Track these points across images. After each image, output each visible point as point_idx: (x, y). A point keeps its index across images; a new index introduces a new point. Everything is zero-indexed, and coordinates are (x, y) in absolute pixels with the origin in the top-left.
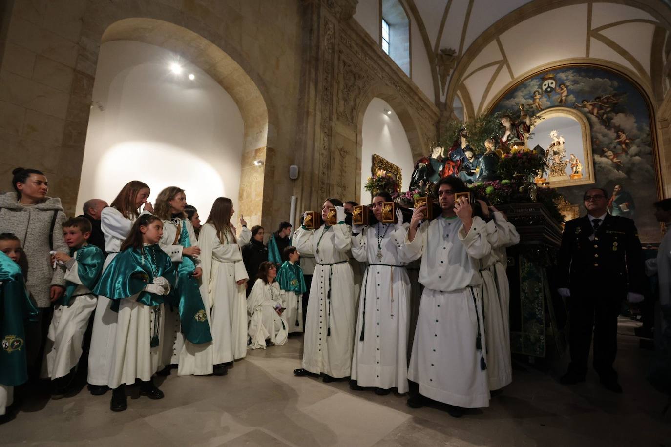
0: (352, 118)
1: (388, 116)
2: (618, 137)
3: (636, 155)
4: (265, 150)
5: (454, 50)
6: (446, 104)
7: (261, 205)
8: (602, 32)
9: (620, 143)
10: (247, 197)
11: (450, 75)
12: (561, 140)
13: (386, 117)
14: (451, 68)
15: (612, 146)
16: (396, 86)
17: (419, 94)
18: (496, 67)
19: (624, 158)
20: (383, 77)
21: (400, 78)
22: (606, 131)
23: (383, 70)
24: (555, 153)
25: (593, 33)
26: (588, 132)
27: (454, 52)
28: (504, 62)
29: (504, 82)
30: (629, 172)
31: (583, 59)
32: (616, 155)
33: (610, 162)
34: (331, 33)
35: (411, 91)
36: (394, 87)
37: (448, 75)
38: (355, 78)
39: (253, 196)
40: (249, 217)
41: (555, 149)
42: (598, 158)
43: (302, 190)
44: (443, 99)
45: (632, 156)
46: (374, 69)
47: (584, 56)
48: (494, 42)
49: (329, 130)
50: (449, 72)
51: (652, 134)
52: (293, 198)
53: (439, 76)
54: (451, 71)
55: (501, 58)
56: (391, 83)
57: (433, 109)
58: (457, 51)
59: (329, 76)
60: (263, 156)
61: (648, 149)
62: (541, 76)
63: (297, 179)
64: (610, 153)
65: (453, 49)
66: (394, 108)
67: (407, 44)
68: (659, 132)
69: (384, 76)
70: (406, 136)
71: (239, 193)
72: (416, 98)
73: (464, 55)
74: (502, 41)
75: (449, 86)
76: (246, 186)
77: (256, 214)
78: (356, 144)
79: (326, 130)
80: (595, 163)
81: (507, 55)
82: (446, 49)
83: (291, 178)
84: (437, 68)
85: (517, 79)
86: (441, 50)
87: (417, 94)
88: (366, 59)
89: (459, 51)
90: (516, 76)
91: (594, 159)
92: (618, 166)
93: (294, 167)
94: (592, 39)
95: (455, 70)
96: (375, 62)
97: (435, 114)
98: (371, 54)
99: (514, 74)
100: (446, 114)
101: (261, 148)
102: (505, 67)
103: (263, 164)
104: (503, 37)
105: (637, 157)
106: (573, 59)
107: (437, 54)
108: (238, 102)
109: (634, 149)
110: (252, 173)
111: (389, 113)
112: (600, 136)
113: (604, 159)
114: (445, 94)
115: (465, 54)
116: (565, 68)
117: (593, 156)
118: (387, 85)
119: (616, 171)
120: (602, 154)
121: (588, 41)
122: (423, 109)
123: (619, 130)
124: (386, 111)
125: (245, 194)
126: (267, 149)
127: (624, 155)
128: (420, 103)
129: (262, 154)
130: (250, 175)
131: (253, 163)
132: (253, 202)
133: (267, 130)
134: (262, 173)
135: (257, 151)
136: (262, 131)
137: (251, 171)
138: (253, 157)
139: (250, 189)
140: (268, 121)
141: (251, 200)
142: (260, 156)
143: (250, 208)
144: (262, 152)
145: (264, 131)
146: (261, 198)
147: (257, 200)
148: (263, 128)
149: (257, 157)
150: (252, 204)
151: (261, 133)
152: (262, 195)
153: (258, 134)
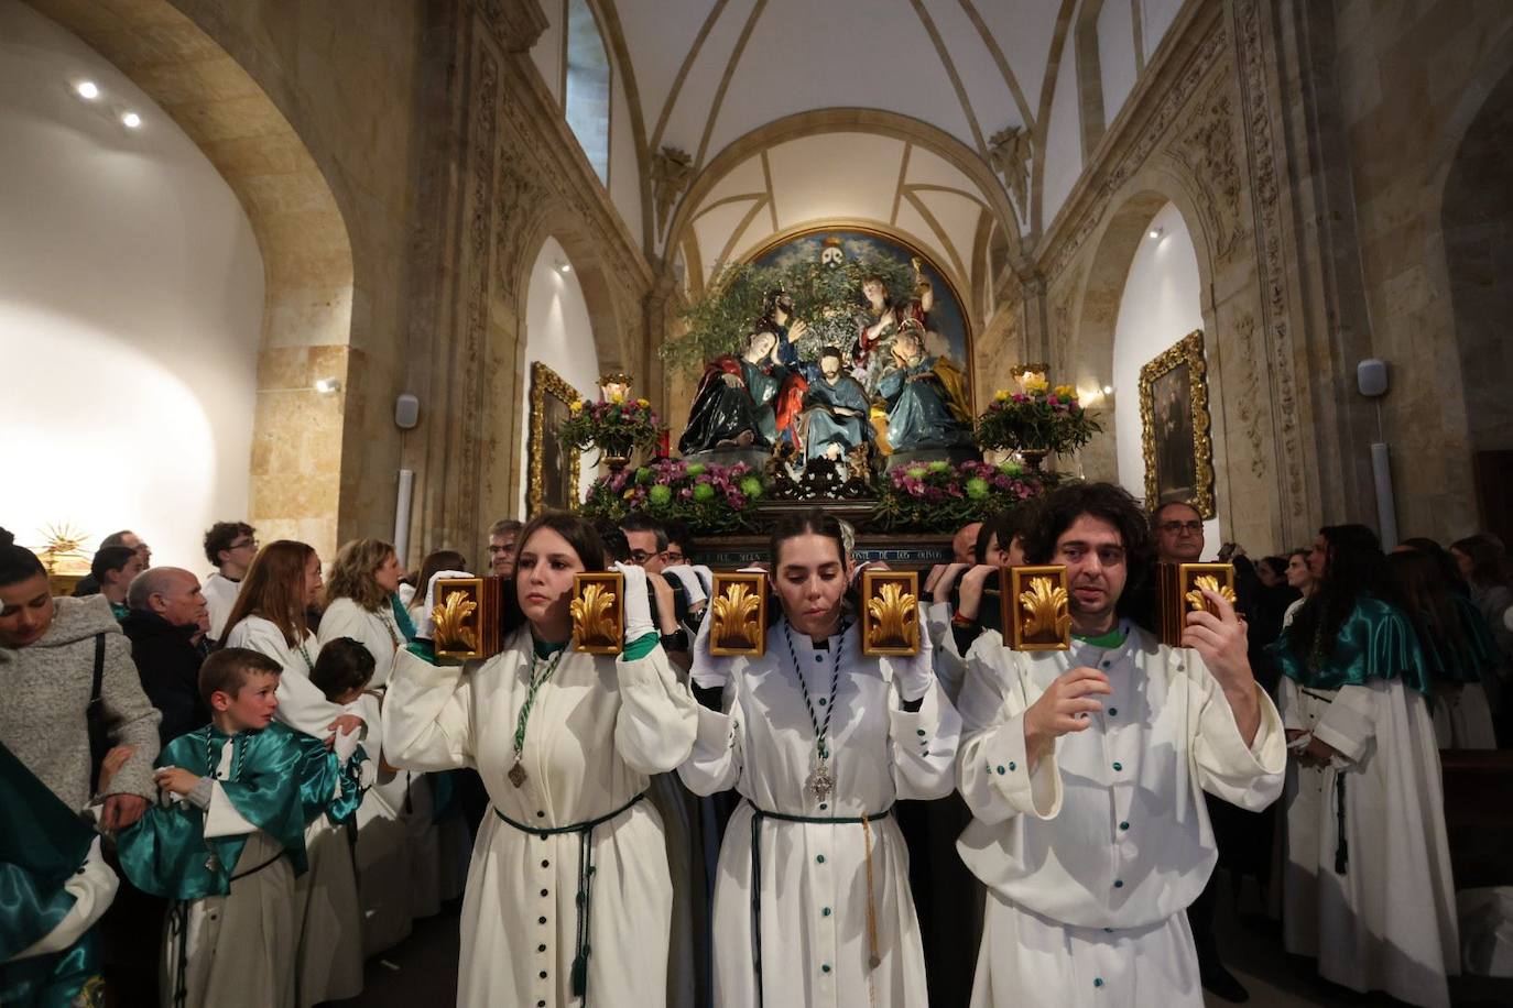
0: (511, 283)
1: (563, 275)
4: (345, 353)
5: (689, 156)
6: (663, 263)
7: (338, 493)
8: (918, 193)
10: (283, 468)
11: (677, 203)
13: (557, 278)
14: (679, 189)
16: (585, 214)
17: (624, 238)
18: (752, 203)
20: (564, 191)
21: (596, 198)
23: (566, 176)
25: (905, 190)
27: (688, 158)
28: (766, 199)
29: (760, 234)
31: (886, 226)
34: (490, 83)
35: (610, 226)
36: (581, 215)
37: (673, 203)
38: (518, 187)
39: (306, 465)
40: (293, 522)
43: (429, 457)
44: (659, 250)
46: (551, 171)
47: (886, 219)
48: (758, 157)
49: (480, 314)
50: (674, 195)
52: (405, 474)
53: (655, 202)
54: (679, 196)
55: (763, 190)
56: (576, 206)
57: (644, 271)
58: (693, 158)
59: (484, 185)
60: (339, 367)
62: (823, 237)
63: (416, 427)
65: (686, 153)
66: (573, 260)
67: (605, 122)
69: (565, 187)
70: (588, 322)
71: (253, 454)
72: (617, 246)
73: (704, 170)
74: (769, 157)
75: (672, 224)
76: (279, 439)
77: (318, 516)
78: (517, 341)
79: (476, 316)
81: (774, 184)
82: (673, 150)
83: (401, 425)
84: (653, 183)
85: (781, 233)
86: (664, 149)
87: (618, 235)
88: (537, 147)
89: (698, 157)
90: (782, 226)
93: (408, 399)
94: (903, 199)
95: (686, 195)
96: (554, 156)
97: (646, 280)
98: (549, 137)
99: (779, 222)
100: (666, 284)
101: (329, 347)
102: (767, 207)
103: (339, 390)
104: (774, 153)
106: (872, 222)
107: (655, 156)
108: (253, 209)
110: (299, 407)
111: (566, 268)
114: (664, 239)
115: (708, 167)
116: (860, 234)
118: (570, 209)
121: (898, 199)
122: (625, 267)
124: (558, 264)
125: (274, 462)
126: (350, 352)
128: (623, 254)
129: (333, 362)
130: (293, 413)
131: (303, 381)
132: (305, 483)
133: (350, 303)
134: (337, 411)
135: (316, 352)
136: (333, 303)
137: (297, 403)
138: (303, 365)
139: (293, 447)
140: (352, 280)
141: (300, 479)
142: (328, 367)
143: (294, 499)
144: (332, 358)
145: (338, 303)
146: (336, 475)
147: (322, 479)
148: (336, 296)
149: (316, 369)
150: (304, 487)
151: (329, 308)
152: (339, 469)
153: (317, 308)
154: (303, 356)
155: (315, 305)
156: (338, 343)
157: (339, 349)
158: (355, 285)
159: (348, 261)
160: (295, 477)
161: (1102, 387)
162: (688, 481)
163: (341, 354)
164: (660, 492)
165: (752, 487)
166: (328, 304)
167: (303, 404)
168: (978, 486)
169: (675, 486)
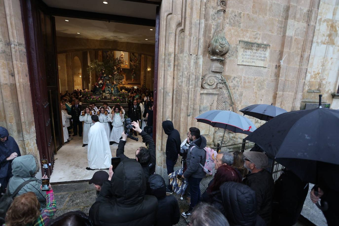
2: (135, 58)
3: (138, 63)
9: (135, 60)
12: (124, 54)
15: (134, 60)
19: (135, 64)
22: (133, 56)
24: (122, 58)
26: (129, 56)
30: (136, 67)
32: (134, 63)
33: (133, 64)
41: (122, 56)
42: (131, 63)
45: (137, 64)
51: (140, 59)
61: (139, 62)
64: (133, 62)
68: (142, 59)
80: (130, 64)
92: (134, 65)
105: (138, 64)
109: (137, 62)
112: (131, 57)
113: (132, 63)
119: (134, 66)
120: (132, 62)
123: (135, 56)
127: (135, 63)
162: (94, 98)
164: (91, 99)
165: (100, 99)
168: (118, 100)
169: (93, 99)
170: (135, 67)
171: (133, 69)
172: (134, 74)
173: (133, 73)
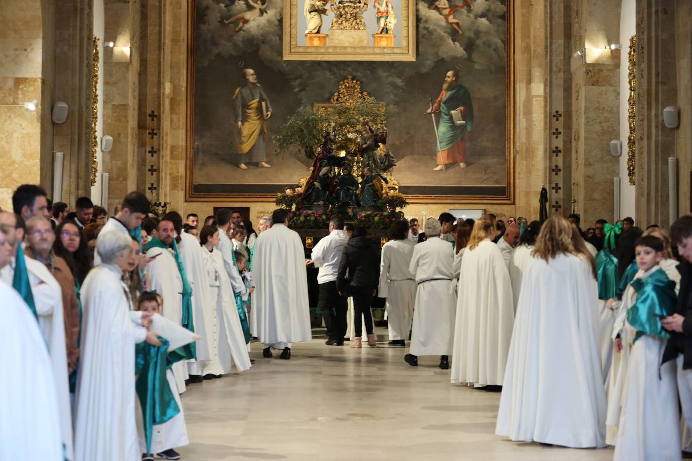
3: (483, 15)
4: (40, 81)
7: (39, 173)
19: (463, 18)
30: (470, 47)
33: (443, 23)
43: (71, 142)
45: (476, 17)
52: (59, 155)
60: (35, 92)
80: (418, 20)
91: (417, 11)
92: (454, 33)
93: (64, 105)
101: (27, 78)
105: (484, 20)
113: (433, 14)
117: (417, 4)
119: (450, 41)
129: (32, 88)
130: (5, 121)
131: (11, 99)
132: (17, 166)
133: (41, 50)
134: (35, 121)
135: (19, 82)
136: (29, 50)
137: (8, 114)
138: (11, 89)
139: (7, 142)
140: (41, 35)
141: (13, 163)
142: (27, 91)
143: (9, 176)
144: (30, 86)
145: (32, 49)
146: (38, 161)
147: (27, 163)
148: (31, 45)
149: (20, 92)
150: (16, 168)
151: (26, 53)
152: (39, 158)
153: (18, 52)
154: (10, 83)
155: (16, 50)
156: (34, 76)
157: (35, 80)
158: (43, 38)
159: (39, 23)
160: (9, 161)
161: (609, 44)
163: (36, 83)
166: (26, 50)
167: (13, 116)
170: (457, 49)
171: (442, 65)
172: (452, 103)
173: (445, 95)
